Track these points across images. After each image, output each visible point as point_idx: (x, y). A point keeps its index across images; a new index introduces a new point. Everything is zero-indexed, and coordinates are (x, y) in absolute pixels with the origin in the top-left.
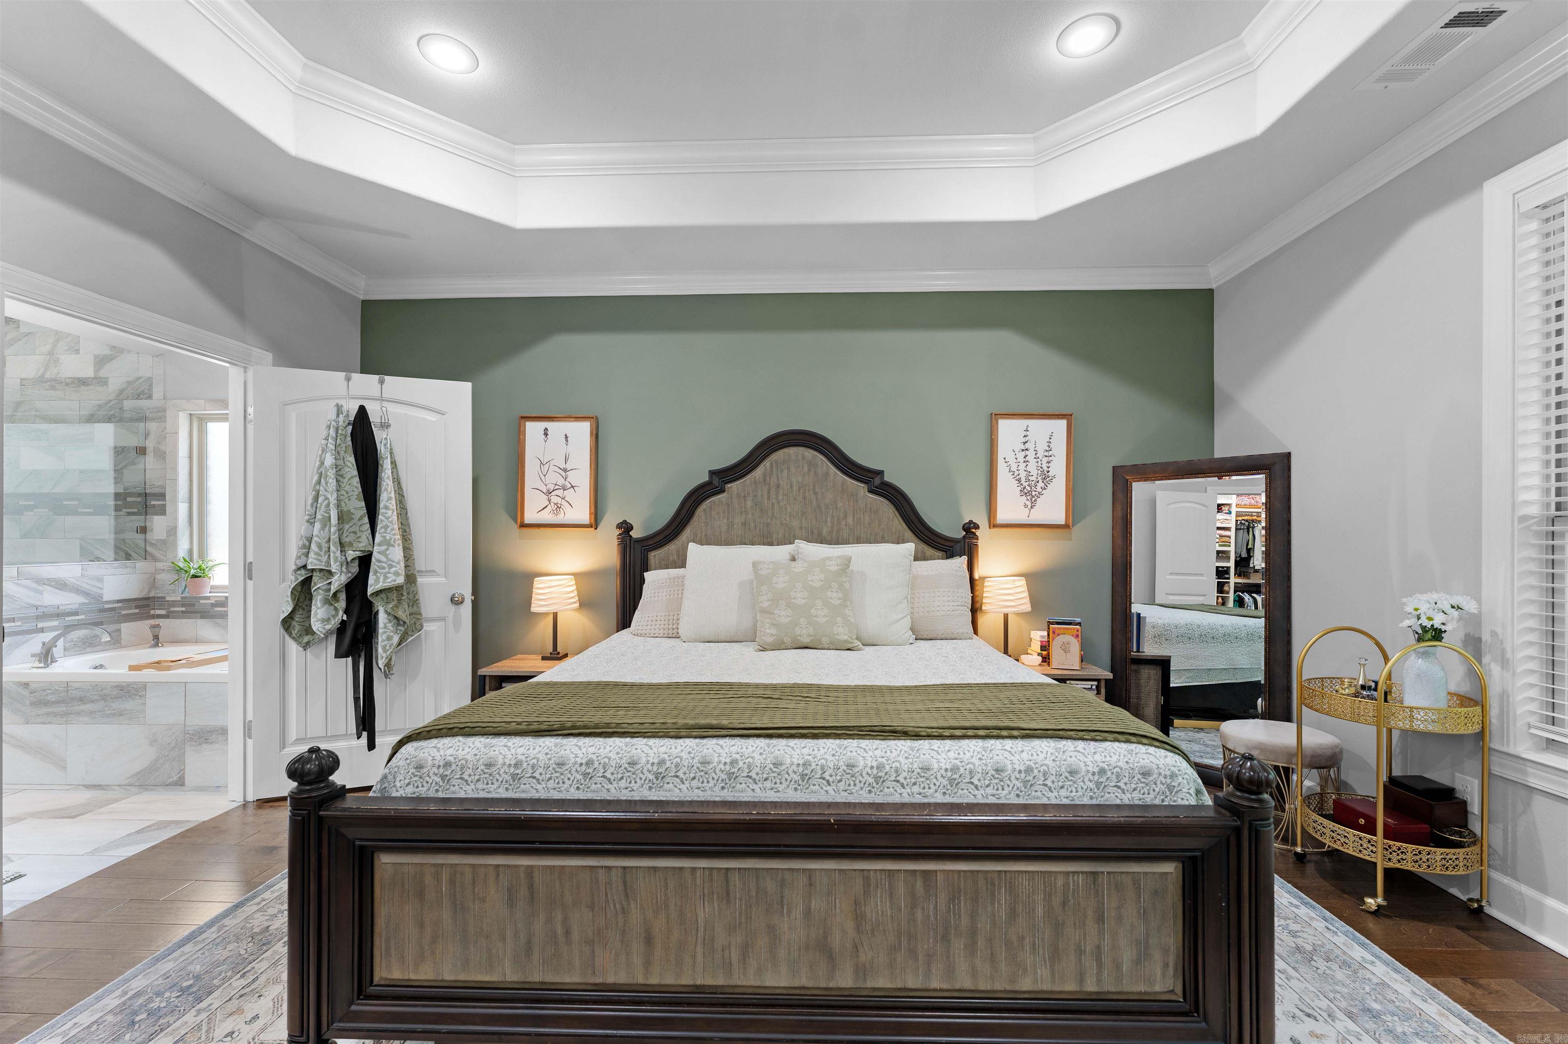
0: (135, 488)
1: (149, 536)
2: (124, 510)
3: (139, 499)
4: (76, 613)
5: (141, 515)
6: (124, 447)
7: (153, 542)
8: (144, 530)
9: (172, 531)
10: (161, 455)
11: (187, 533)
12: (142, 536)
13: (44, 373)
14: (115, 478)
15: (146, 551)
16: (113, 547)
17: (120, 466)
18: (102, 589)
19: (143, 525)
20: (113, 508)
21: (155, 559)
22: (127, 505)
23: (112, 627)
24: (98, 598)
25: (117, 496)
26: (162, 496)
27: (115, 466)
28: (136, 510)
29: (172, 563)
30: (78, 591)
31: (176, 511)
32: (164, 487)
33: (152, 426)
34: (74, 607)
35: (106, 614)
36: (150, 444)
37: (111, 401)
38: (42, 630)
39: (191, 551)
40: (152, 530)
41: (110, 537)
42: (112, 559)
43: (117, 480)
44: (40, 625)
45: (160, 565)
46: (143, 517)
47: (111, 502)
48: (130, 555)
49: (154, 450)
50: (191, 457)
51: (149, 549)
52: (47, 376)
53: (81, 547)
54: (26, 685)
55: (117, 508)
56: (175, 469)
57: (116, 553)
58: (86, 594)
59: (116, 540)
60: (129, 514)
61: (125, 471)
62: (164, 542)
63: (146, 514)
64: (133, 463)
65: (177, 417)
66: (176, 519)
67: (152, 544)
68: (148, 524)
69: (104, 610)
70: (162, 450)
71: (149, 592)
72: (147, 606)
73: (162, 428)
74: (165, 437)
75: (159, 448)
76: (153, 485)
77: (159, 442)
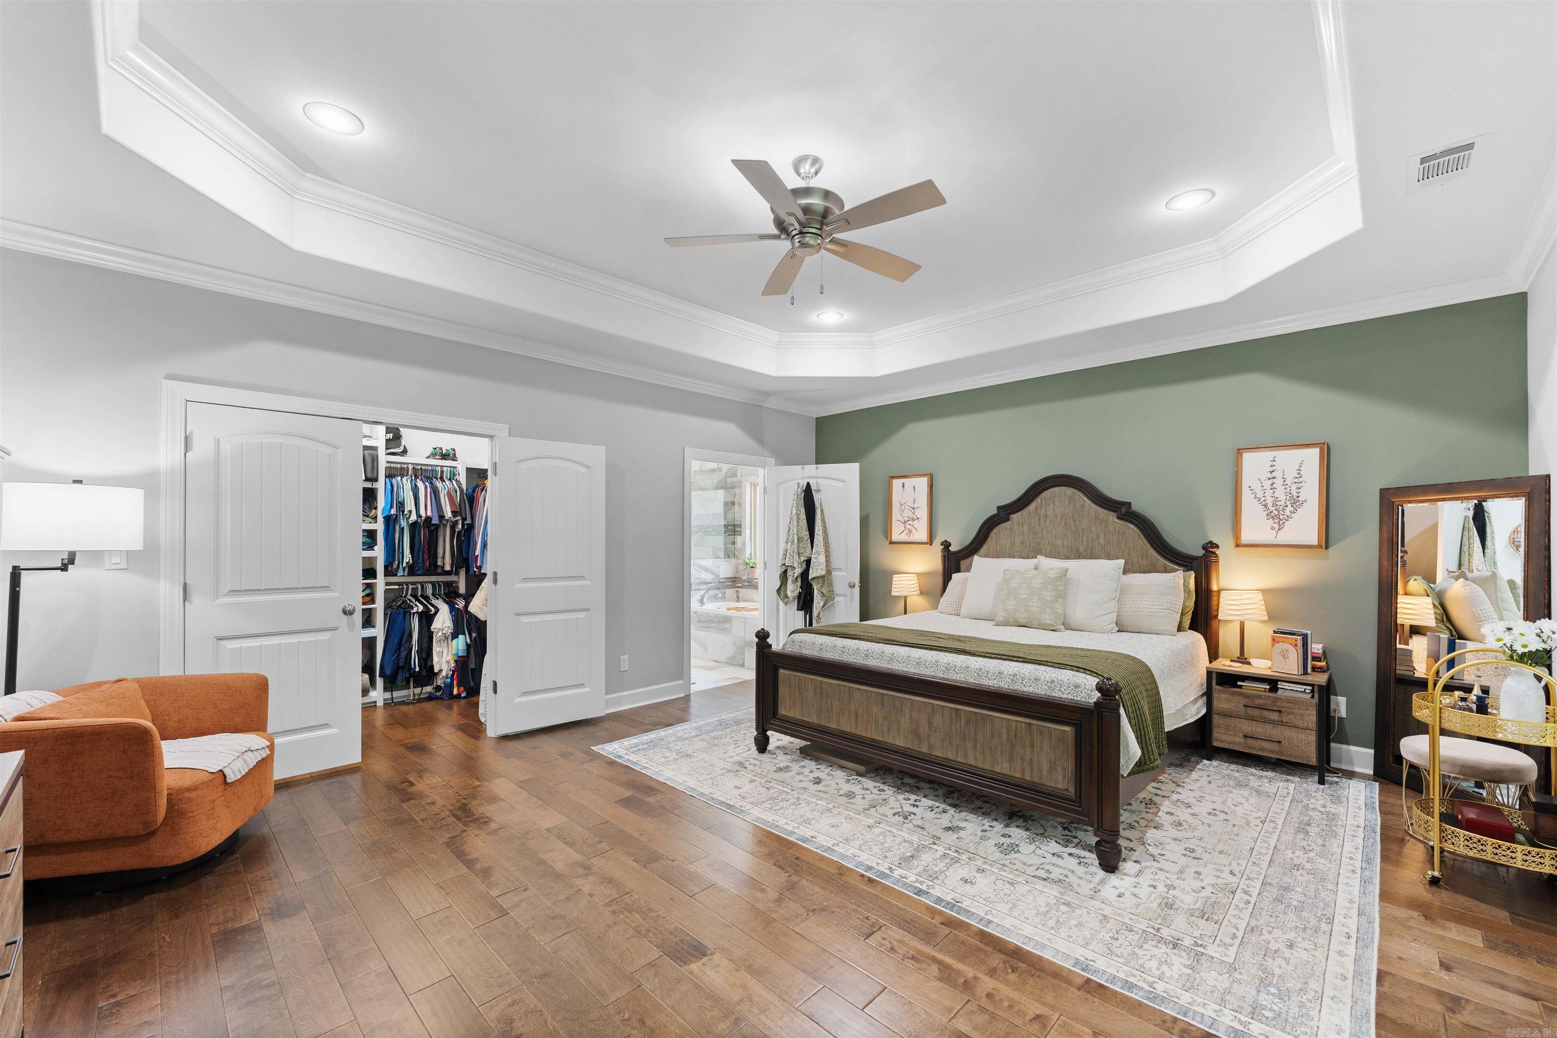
0: (731, 522)
1: (736, 546)
2: (727, 533)
3: (733, 528)
4: (711, 583)
6: (727, 502)
7: (737, 549)
8: (734, 543)
9: (744, 544)
10: (740, 505)
11: (749, 545)
12: (733, 547)
15: (735, 554)
16: (723, 552)
17: (726, 512)
18: (720, 572)
19: (734, 541)
20: (724, 532)
21: (738, 558)
22: (728, 531)
23: (723, 591)
24: (718, 576)
25: (725, 525)
26: (740, 526)
27: (724, 512)
28: (731, 534)
29: (744, 560)
30: (711, 572)
31: (745, 534)
32: (741, 521)
33: (737, 490)
35: (721, 585)
36: (736, 500)
38: (700, 590)
39: (751, 554)
40: (737, 543)
41: (722, 546)
42: (723, 558)
43: (725, 518)
45: (740, 561)
46: (734, 537)
47: (723, 530)
48: (729, 556)
49: (738, 503)
53: (713, 552)
54: (697, 614)
56: (745, 512)
57: (724, 554)
58: (714, 574)
59: (724, 548)
60: (729, 535)
61: (728, 514)
62: (741, 550)
63: (735, 535)
64: (730, 510)
65: (746, 486)
66: (745, 538)
67: (737, 551)
68: (736, 541)
69: (720, 582)
70: (741, 503)
71: (735, 575)
72: (734, 581)
73: (740, 493)
74: (741, 495)
75: (740, 501)
76: (737, 521)
77: (739, 499)
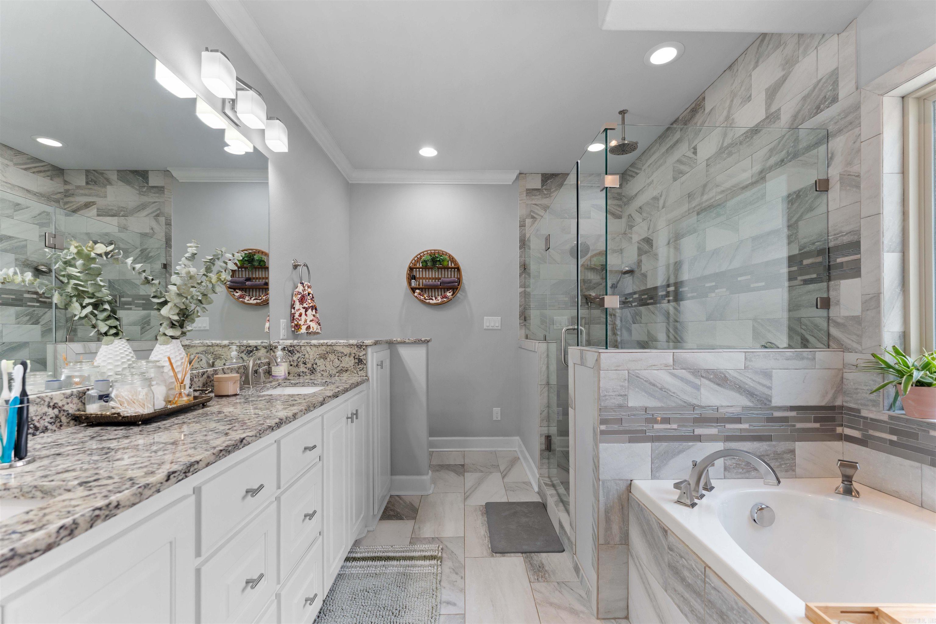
0: (814, 244)
1: (833, 312)
2: (800, 278)
3: (819, 259)
4: (738, 420)
5: (822, 282)
6: (799, 191)
7: (839, 320)
8: (825, 303)
9: (873, 303)
10: (852, 181)
11: (898, 304)
12: (823, 313)
13: (723, 144)
14: (789, 237)
15: (829, 335)
16: (785, 329)
17: (794, 219)
18: (770, 388)
19: (825, 295)
20: (786, 277)
21: (844, 348)
22: (803, 270)
23: (783, 446)
24: (760, 398)
25: (791, 260)
26: (854, 247)
27: (789, 220)
28: (814, 276)
29: (873, 355)
30: (740, 388)
31: (878, 267)
32: (858, 232)
33: (839, 143)
34: (736, 411)
35: (776, 426)
36: (834, 173)
37: (784, 136)
38: (699, 438)
39: (905, 336)
40: (838, 303)
41: (782, 315)
42: (786, 345)
43: (792, 239)
44: (698, 431)
45: (851, 358)
46: (825, 284)
47: (784, 270)
48: (807, 341)
49: (841, 179)
50: (904, 172)
51: (834, 331)
52: (725, 144)
53: (754, 329)
54: (665, 531)
55: (791, 277)
56: (876, 196)
57: (790, 337)
58: (750, 394)
59: (790, 319)
60: (806, 282)
61: (800, 223)
62: (857, 320)
63: (829, 280)
64: (811, 209)
65: (879, 107)
66: (878, 281)
67: (838, 325)
68: (832, 294)
69: (771, 420)
70: (854, 174)
71: (834, 398)
72: (833, 419)
73: (854, 143)
74: (859, 151)
75: (850, 172)
76: (840, 235)
77: (849, 164)
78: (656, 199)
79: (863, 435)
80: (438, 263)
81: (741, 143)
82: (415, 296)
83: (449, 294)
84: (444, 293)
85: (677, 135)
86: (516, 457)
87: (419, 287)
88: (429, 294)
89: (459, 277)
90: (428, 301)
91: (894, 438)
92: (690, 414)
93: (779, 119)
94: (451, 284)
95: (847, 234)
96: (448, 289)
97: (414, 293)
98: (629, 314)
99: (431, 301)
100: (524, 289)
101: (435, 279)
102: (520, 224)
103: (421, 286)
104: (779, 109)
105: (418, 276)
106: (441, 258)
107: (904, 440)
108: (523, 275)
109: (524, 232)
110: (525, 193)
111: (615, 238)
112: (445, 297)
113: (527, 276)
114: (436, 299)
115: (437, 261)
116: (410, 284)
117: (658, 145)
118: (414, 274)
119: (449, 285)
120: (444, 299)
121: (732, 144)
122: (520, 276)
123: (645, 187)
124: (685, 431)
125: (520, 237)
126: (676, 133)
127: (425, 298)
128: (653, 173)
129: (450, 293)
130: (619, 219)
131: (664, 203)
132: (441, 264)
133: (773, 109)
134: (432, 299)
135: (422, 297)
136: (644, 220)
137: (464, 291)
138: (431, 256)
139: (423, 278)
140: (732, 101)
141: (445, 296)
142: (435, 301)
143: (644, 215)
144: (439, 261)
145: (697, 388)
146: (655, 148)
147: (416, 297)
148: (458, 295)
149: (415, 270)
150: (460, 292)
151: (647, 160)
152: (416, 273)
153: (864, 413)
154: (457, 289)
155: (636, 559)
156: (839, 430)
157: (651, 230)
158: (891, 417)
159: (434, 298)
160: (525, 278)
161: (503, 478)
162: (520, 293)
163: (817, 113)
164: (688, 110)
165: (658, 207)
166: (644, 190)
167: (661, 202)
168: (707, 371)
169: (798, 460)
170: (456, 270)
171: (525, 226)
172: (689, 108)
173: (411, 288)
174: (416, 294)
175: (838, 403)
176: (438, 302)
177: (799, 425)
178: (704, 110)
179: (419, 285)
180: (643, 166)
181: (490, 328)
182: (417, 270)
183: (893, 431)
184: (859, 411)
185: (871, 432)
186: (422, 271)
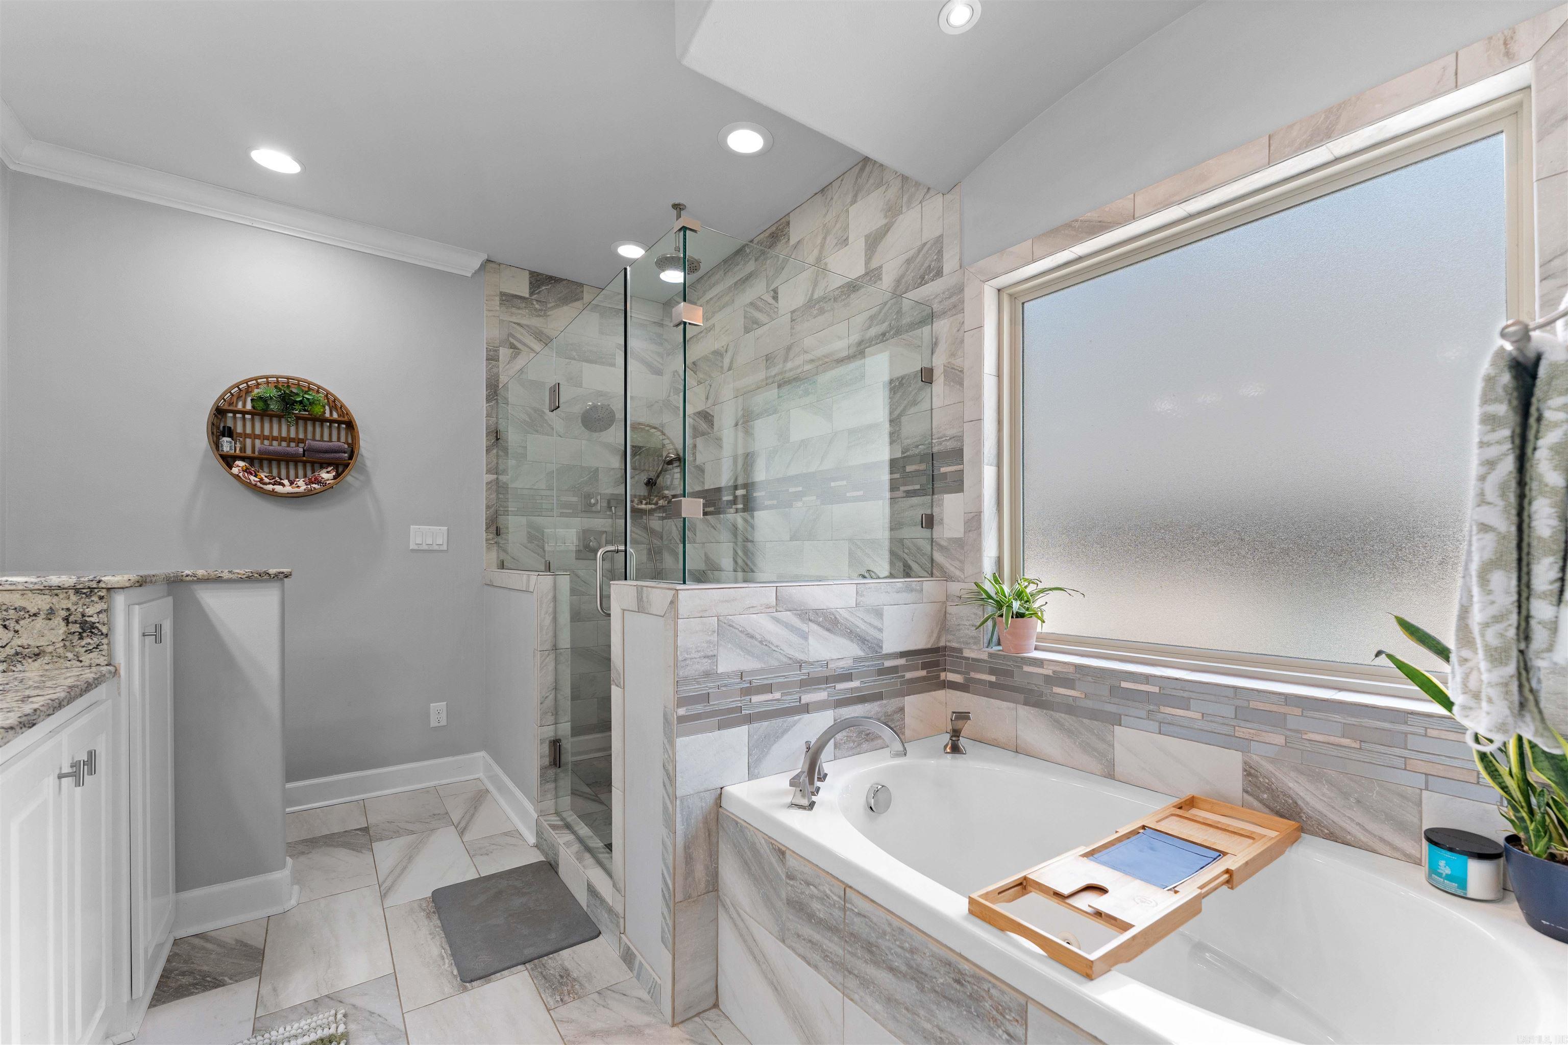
0: (917, 446)
1: (937, 532)
2: (902, 488)
3: (923, 467)
4: (848, 677)
5: (926, 495)
6: (903, 378)
7: (944, 543)
8: (929, 522)
9: (974, 522)
10: (956, 376)
11: (994, 525)
12: (926, 533)
13: (812, 295)
14: (891, 434)
15: (932, 560)
16: (886, 555)
17: (897, 413)
18: (880, 630)
19: (929, 512)
20: (887, 486)
21: (948, 577)
22: (907, 478)
23: (891, 704)
24: (871, 645)
25: (894, 465)
26: (957, 455)
27: (891, 413)
28: (918, 487)
29: (976, 584)
30: (851, 633)
31: (979, 481)
32: (960, 438)
33: (942, 327)
34: (847, 663)
35: (886, 679)
36: (939, 362)
37: (886, 303)
38: (806, 709)
39: (1000, 560)
40: (941, 522)
41: (883, 534)
42: (887, 574)
43: (894, 437)
44: (807, 698)
45: (955, 588)
46: (929, 497)
47: (885, 476)
48: (910, 568)
49: (945, 371)
50: (999, 376)
51: (938, 557)
52: (816, 296)
53: (851, 554)
54: (781, 853)
55: (893, 488)
56: (978, 398)
57: (892, 564)
58: (862, 640)
59: (892, 540)
60: (910, 494)
61: (904, 419)
62: (959, 543)
63: (933, 494)
64: (914, 403)
65: (980, 295)
66: (979, 498)
67: (942, 548)
68: (936, 511)
69: (883, 671)
70: (958, 368)
71: (939, 638)
72: (936, 664)
73: (958, 331)
74: (962, 341)
75: (954, 365)
76: (944, 439)
77: (953, 355)
78: (718, 354)
79: (966, 679)
80: (297, 406)
81: (835, 300)
82: (232, 474)
83: (326, 475)
84: (313, 472)
85: (751, 266)
86: (481, 791)
87: (243, 454)
88: (271, 472)
89: (350, 441)
90: (270, 487)
91: (993, 678)
92: (796, 676)
93: (881, 279)
94: (332, 455)
95: (950, 439)
96: (323, 465)
97: (230, 467)
98: (674, 528)
99: (278, 488)
100: (495, 476)
101: (290, 440)
102: (487, 355)
103: (249, 452)
104: (881, 267)
105: (239, 429)
106: (307, 396)
107: (1003, 680)
108: (495, 451)
109: (495, 370)
110: (497, 298)
111: (652, 405)
112: (318, 481)
113: (501, 453)
114: (291, 483)
115: (296, 402)
116: (217, 445)
117: (721, 273)
118: (230, 423)
119: (327, 455)
120: (314, 486)
121: (824, 298)
122: (488, 450)
123: (701, 332)
124: (790, 701)
125: (487, 379)
126: (749, 261)
127: (261, 480)
128: (714, 313)
129: (328, 472)
130: (659, 375)
131: (731, 363)
132: (305, 410)
133: (874, 264)
134: (283, 485)
135: (252, 478)
136: (699, 383)
137: (363, 470)
138: (280, 390)
139: (254, 436)
140: (825, 238)
141: (316, 479)
142: (288, 489)
143: (701, 375)
144: (301, 402)
145: (804, 636)
146: (717, 276)
147: (237, 477)
148: (349, 479)
149: (230, 415)
150: (352, 473)
151: (704, 292)
152: (235, 424)
153: (967, 653)
154: (346, 466)
155: (732, 909)
156: (943, 675)
157: (710, 401)
158: (991, 655)
159: (286, 482)
160: (498, 456)
161: (461, 834)
162: (487, 483)
163: (921, 285)
164: (767, 234)
165: (722, 367)
166: (700, 336)
167: (727, 361)
168: (816, 611)
169: (908, 720)
170: (344, 426)
171: (497, 360)
172: (768, 231)
173: (221, 456)
174: (235, 470)
175: (942, 644)
176: (297, 490)
177: (909, 675)
178: (789, 240)
179: (243, 449)
180: (698, 299)
181: (425, 547)
182: (239, 416)
183: (992, 671)
184: (960, 651)
185: (973, 675)
186: (253, 420)
